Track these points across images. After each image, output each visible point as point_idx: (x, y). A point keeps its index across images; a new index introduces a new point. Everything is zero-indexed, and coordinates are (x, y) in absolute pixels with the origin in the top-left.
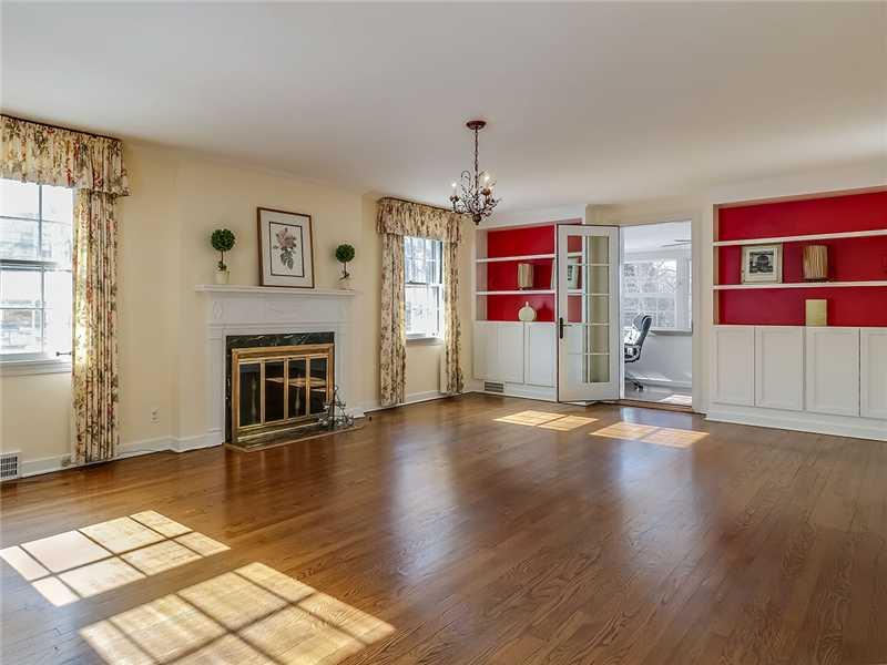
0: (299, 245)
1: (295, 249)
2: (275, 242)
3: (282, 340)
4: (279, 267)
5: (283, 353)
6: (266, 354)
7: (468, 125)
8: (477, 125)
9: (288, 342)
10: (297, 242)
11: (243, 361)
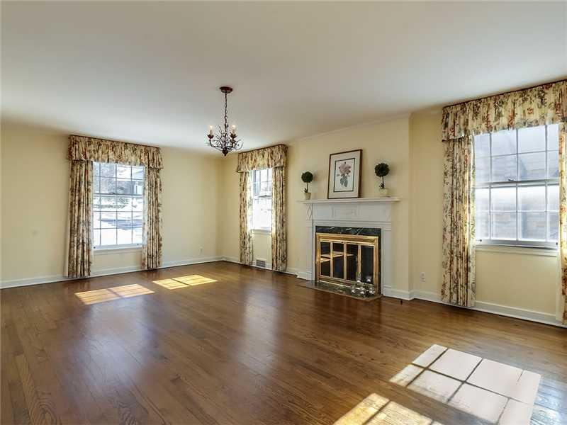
0: (352, 171)
1: (349, 174)
2: (338, 172)
3: (344, 231)
4: (339, 186)
5: (344, 239)
6: (333, 238)
7: (231, 90)
8: (226, 90)
9: (348, 233)
10: (351, 170)
11: (322, 240)
